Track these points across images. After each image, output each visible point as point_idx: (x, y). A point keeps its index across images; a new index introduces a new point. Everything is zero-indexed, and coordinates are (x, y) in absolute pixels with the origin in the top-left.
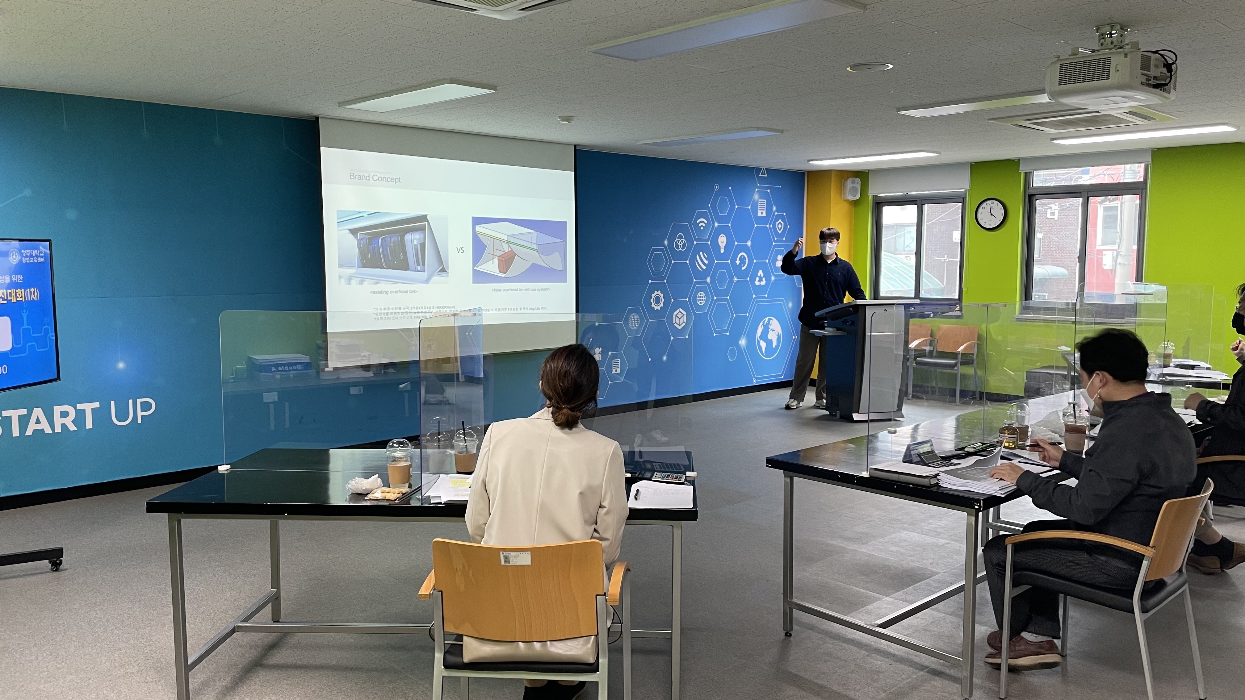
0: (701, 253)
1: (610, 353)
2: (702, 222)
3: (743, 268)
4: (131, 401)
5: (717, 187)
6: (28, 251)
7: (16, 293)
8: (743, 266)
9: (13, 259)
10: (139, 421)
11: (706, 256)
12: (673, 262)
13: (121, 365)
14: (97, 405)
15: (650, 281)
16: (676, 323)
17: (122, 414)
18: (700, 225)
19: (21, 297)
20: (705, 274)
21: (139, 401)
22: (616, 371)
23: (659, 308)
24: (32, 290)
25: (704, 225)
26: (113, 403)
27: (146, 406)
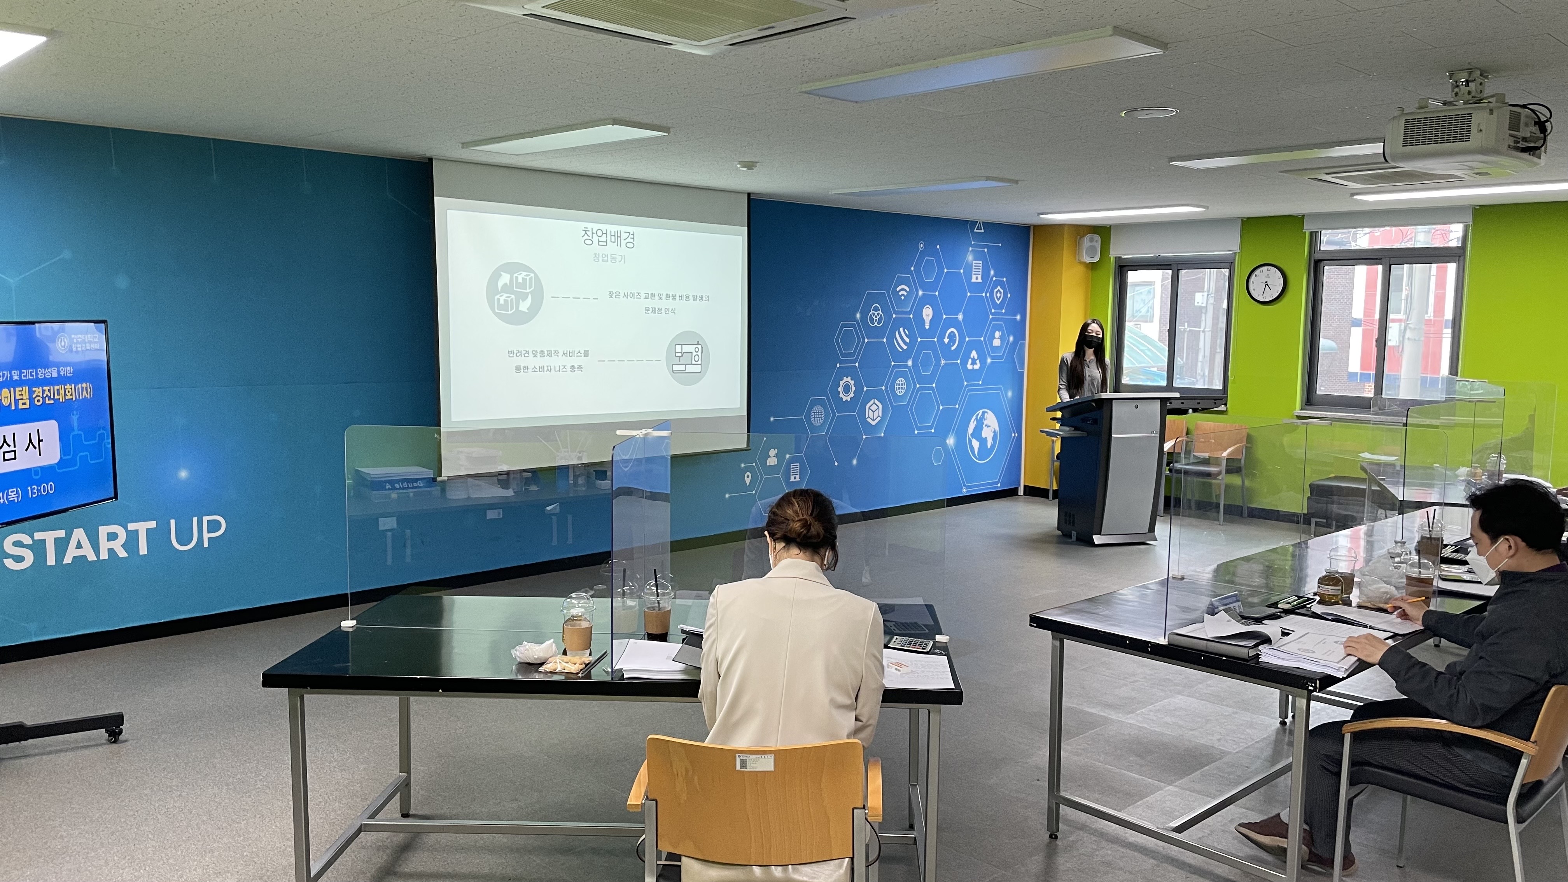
0: (901, 329)
1: (788, 456)
2: (903, 290)
3: (953, 348)
4: (195, 520)
5: (922, 245)
6: (79, 336)
7: (65, 389)
8: (953, 345)
9: (62, 346)
10: (206, 545)
11: (907, 333)
12: (866, 340)
13: (183, 474)
14: (153, 524)
15: (838, 365)
16: (869, 417)
17: (184, 536)
18: (900, 293)
19: (71, 395)
20: (905, 355)
21: (205, 519)
22: (795, 478)
23: (848, 399)
24: (84, 385)
25: (905, 293)
26: (173, 522)
27: (214, 526)
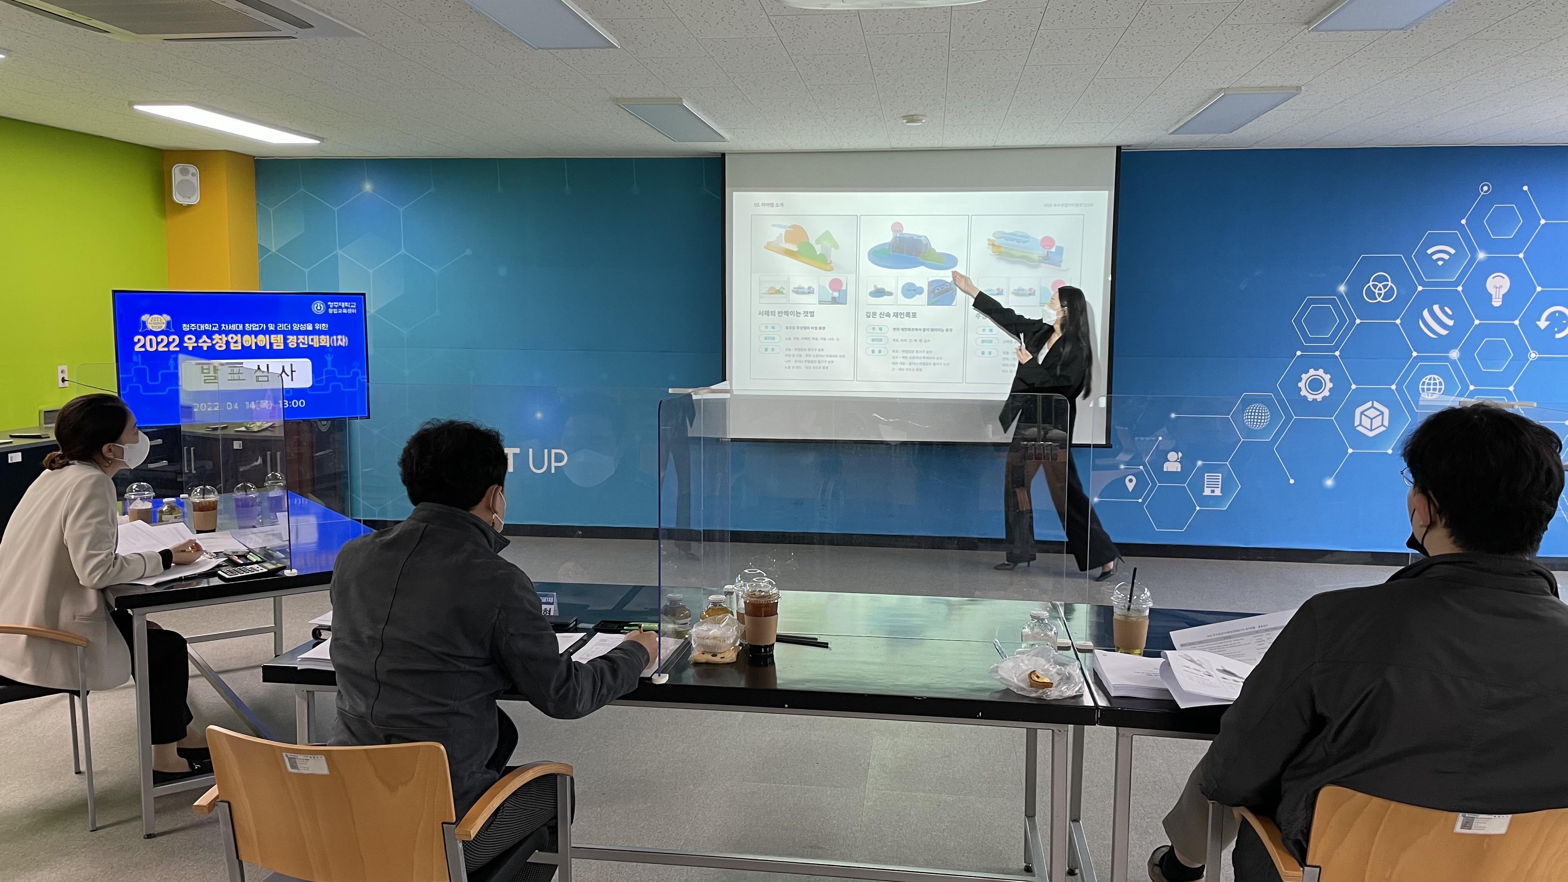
0: (1436, 308)
1: (1200, 463)
2: (1441, 252)
3: (1558, 336)
4: (546, 451)
5: (1485, 188)
6: (335, 303)
7: (319, 339)
8: (1559, 332)
9: (318, 310)
10: (553, 471)
11: (1450, 313)
12: (1358, 321)
13: (539, 415)
14: (517, 450)
15: (1299, 353)
17: (539, 464)
18: (1435, 257)
19: (326, 343)
20: (1445, 344)
21: (553, 451)
22: (1213, 491)
24: (339, 337)
25: (1446, 257)
26: (531, 450)
27: (559, 458)
